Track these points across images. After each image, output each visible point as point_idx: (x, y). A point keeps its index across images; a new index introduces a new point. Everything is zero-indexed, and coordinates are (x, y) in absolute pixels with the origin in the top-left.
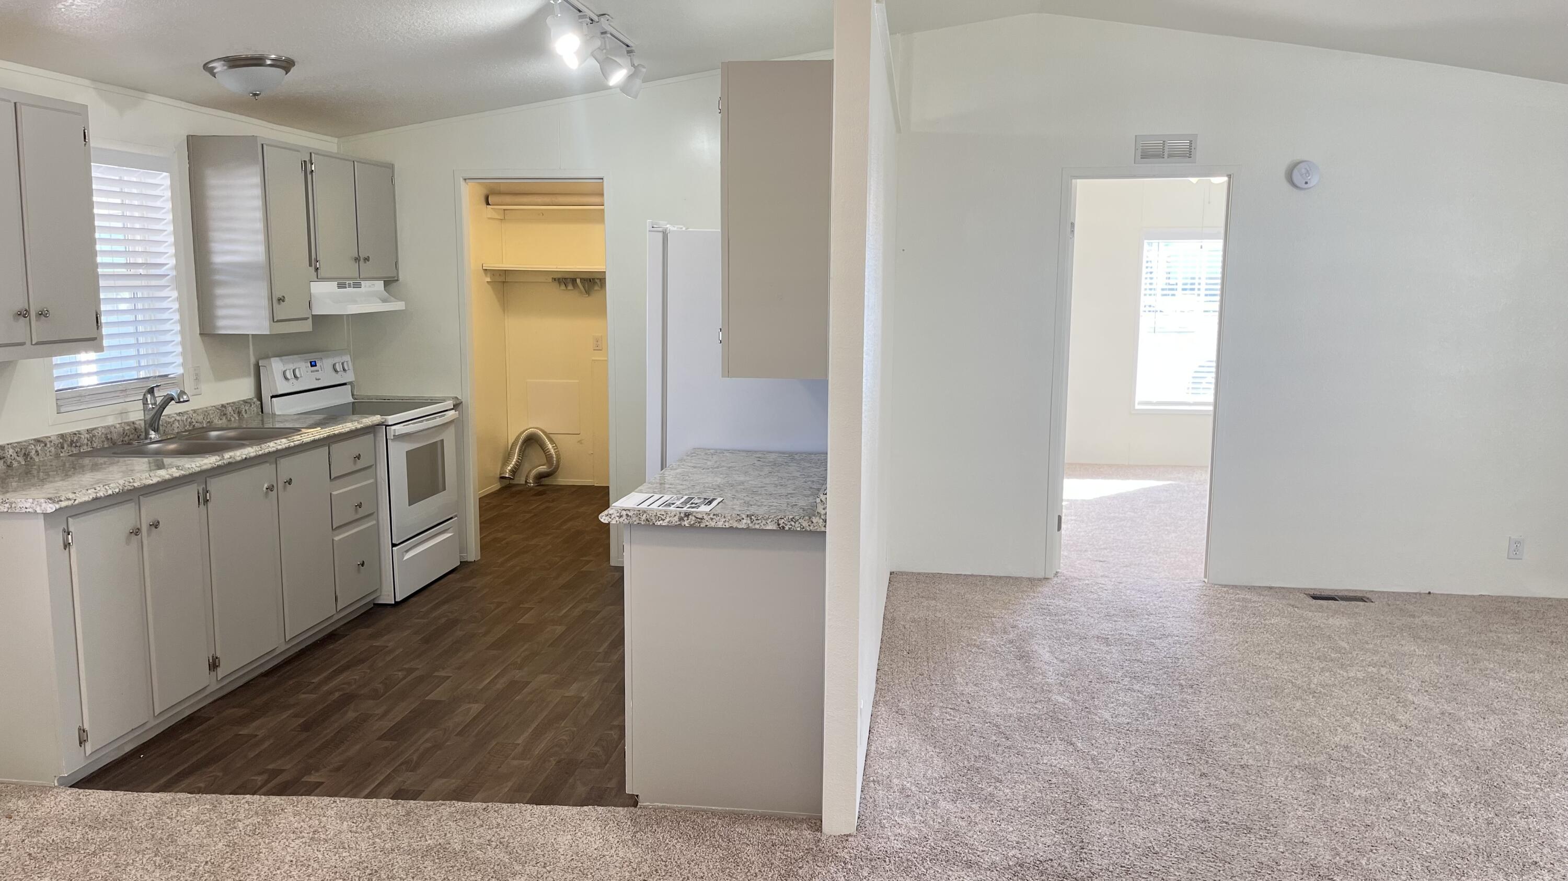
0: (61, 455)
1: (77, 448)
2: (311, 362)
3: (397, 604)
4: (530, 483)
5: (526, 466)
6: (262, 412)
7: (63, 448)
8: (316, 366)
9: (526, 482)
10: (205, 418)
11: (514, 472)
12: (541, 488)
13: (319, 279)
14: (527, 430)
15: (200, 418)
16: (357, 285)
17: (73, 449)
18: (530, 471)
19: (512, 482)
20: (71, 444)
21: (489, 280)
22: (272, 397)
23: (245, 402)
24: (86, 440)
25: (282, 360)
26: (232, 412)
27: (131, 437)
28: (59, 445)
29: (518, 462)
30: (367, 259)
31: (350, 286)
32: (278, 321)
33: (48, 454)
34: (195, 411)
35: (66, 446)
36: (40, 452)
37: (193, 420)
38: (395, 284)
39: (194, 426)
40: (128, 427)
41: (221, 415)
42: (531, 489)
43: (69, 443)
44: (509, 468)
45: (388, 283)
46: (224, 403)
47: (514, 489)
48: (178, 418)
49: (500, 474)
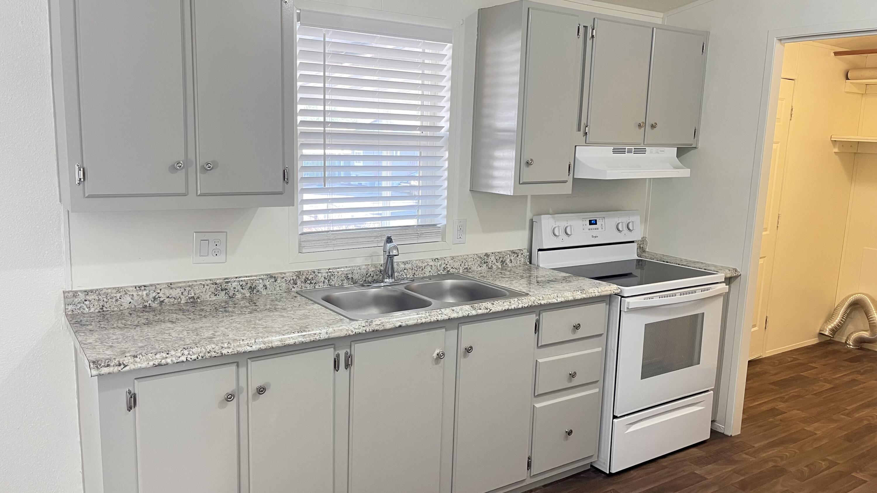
0: (293, 290)
1: (313, 285)
2: (590, 221)
3: (611, 475)
4: (850, 345)
5: (850, 328)
6: (530, 263)
7: (296, 284)
8: (596, 224)
9: (846, 342)
10: (463, 265)
11: (834, 331)
12: (860, 353)
13: (587, 144)
14: (855, 294)
15: (456, 265)
16: (638, 151)
17: (308, 286)
18: (852, 333)
19: (832, 339)
20: (306, 282)
21: (836, 150)
22: (540, 250)
23: (513, 252)
24: (323, 278)
25: (553, 218)
26: (495, 261)
27: (375, 278)
28: (292, 282)
29: (840, 323)
30: (653, 126)
31: (630, 151)
32: (524, 183)
33: (278, 289)
34: (453, 258)
35: (299, 282)
36: (268, 286)
37: (448, 266)
38: (693, 152)
39: (449, 271)
40: (373, 269)
41: (481, 263)
42: (849, 351)
43: (303, 280)
44: (830, 327)
45: (681, 152)
46: (489, 251)
47: (830, 348)
48: (432, 263)
49: (820, 330)
